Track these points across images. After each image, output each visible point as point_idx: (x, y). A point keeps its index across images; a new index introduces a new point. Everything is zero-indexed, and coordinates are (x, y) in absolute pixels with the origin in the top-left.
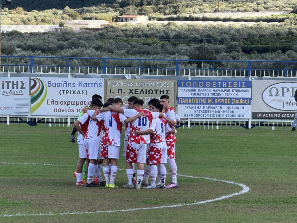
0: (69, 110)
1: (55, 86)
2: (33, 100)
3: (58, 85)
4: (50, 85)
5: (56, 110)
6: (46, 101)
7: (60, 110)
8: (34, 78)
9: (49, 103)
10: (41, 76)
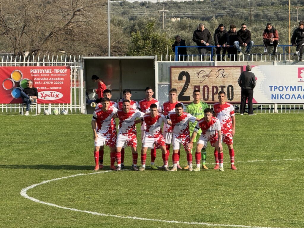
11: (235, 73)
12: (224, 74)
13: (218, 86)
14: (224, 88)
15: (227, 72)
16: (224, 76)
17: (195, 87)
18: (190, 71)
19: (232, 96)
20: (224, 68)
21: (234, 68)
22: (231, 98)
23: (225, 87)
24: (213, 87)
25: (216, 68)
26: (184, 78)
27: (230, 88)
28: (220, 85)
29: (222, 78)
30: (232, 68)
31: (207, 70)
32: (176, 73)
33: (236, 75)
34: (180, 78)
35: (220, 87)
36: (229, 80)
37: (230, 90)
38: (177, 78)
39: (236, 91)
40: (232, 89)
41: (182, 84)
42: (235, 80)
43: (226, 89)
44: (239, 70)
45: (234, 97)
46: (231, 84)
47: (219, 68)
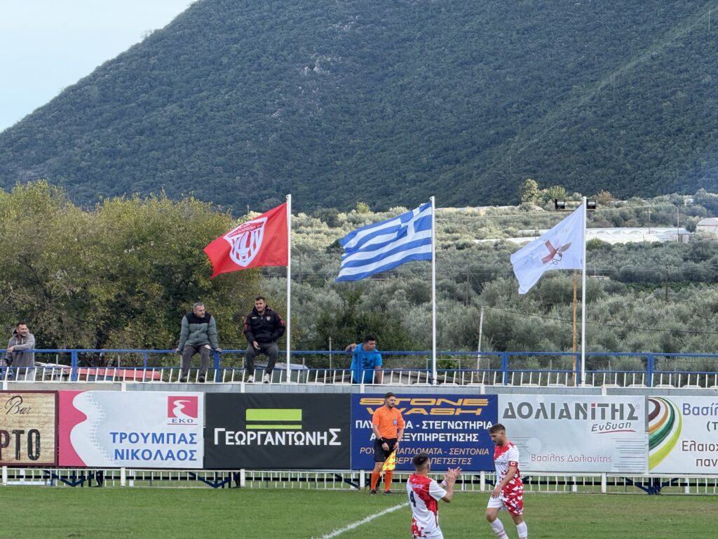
1: (698, 414)
2: (653, 443)
3: (705, 411)
4: (687, 412)
5: (699, 462)
6: (680, 442)
7: (708, 462)
8: (655, 398)
9: (685, 448)
10: (669, 392)
11: (44, 405)
12: (22, 406)
13: (9, 430)
14: (21, 435)
15: (28, 402)
16: (22, 411)
19: (38, 452)
20: (21, 395)
21: (42, 395)
22: (34, 454)
23: (23, 432)
25: (6, 394)
27: (34, 435)
28: (13, 429)
29: (18, 414)
30: (38, 394)
33: (47, 408)
35: (13, 432)
36: (32, 419)
37: (34, 440)
39: (46, 440)
40: (38, 438)
42: (42, 419)
43: (24, 438)
44: (52, 398)
45: (42, 453)
46: (35, 427)
47: (12, 395)
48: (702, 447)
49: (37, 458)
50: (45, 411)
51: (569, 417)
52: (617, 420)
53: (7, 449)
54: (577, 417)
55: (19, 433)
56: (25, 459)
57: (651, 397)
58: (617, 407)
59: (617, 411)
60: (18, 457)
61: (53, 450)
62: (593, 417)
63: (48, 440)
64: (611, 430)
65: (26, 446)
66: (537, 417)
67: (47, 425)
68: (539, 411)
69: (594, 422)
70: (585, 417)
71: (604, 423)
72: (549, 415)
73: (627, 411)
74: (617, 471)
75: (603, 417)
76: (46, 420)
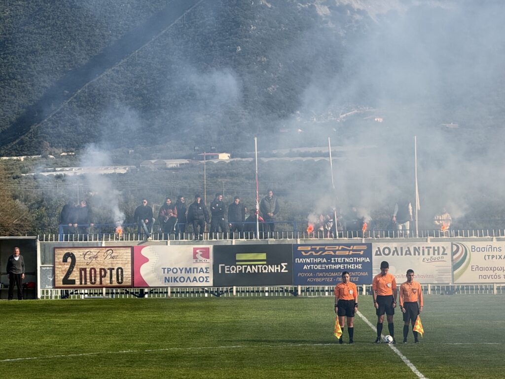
0: (496, 277)
1: (479, 251)
2: (455, 267)
3: (483, 250)
4: (473, 250)
5: (481, 277)
6: (469, 268)
7: (485, 277)
8: (456, 243)
9: (473, 269)
10: (463, 240)
11: (125, 254)
12: (113, 255)
13: (106, 268)
14: (113, 271)
15: (116, 253)
16: (113, 258)
17: (81, 270)
18: (76, 252)
19: (122, 279)
20: (112, 249)
21: (124, 249)
22: (120, 281)
23: (113, 269)
24: (101, 269)
25: (104, 249)
26: (69, 260)
27: (120, 270)
28: (108, 267)
29: (111, 259)
30: (122, 248)
31: (94, 251)
32: (60, 255)
33: (126, 256)
34: (65, 260)
35: (108, 269)
36: (118, 262)
37: (120, 273)
38: (61, 260)
39: (126, 273)
40: (122, 272)
41: (67, 267)
42: (124, 262)
43: (114, 272)
44: (129, 250)
45: (124, 280)
46: (120, 266)
47: (107, 249)
48: (482, 269)
49: (122, 283)
50: (125, 257)
51: (410, 254)
52: (436, 256)
53: (105, 278)
54: (415, 254)
55: (111, 270)
56: (115, 283)
57: (454, 243)
58: (436, 248)
59: (436, 250)
60: (111, 282)
61: (130, 278)
62: (423, 254)
63: (127, 273)
64: (433, 260)
65: (116, 276)
66: (393, 255)
67: (127, 265)
68: (394, 252)
69: (424, 257)
70: (419, 254)
71: (429, 257)
72: (400, 253)
73: (441, 250)
74: (436, 282)
75: (429, 254)
76: (126, 262)
